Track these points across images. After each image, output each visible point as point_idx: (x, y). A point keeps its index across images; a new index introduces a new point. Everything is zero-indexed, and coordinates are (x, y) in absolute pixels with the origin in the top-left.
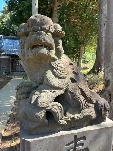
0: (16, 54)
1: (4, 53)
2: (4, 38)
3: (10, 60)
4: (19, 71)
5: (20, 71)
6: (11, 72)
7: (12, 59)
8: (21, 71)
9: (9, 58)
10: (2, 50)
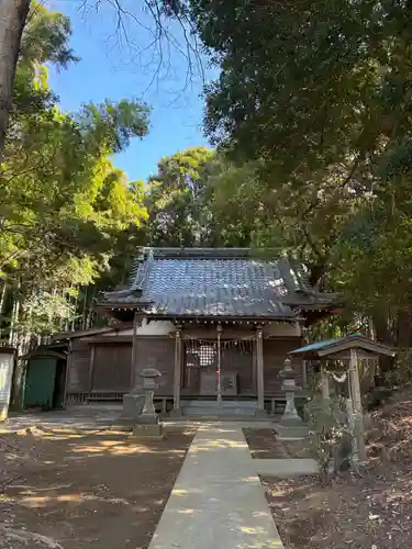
0: (206, 313)
1: (154, 311)
2: (156, 258)
3: (178, 342)
4: (214, 398)
5: (219, 396)
6: (176, 398)
7: (188, 337)
8: (225, 398)
9: (173, 333)
10: (149, 300)
